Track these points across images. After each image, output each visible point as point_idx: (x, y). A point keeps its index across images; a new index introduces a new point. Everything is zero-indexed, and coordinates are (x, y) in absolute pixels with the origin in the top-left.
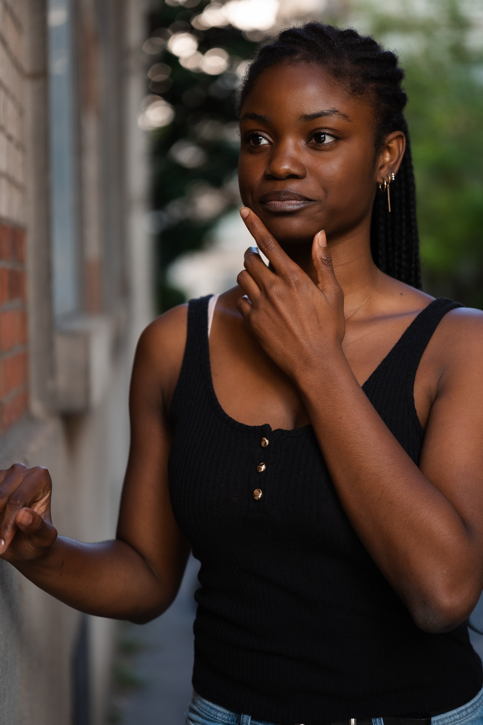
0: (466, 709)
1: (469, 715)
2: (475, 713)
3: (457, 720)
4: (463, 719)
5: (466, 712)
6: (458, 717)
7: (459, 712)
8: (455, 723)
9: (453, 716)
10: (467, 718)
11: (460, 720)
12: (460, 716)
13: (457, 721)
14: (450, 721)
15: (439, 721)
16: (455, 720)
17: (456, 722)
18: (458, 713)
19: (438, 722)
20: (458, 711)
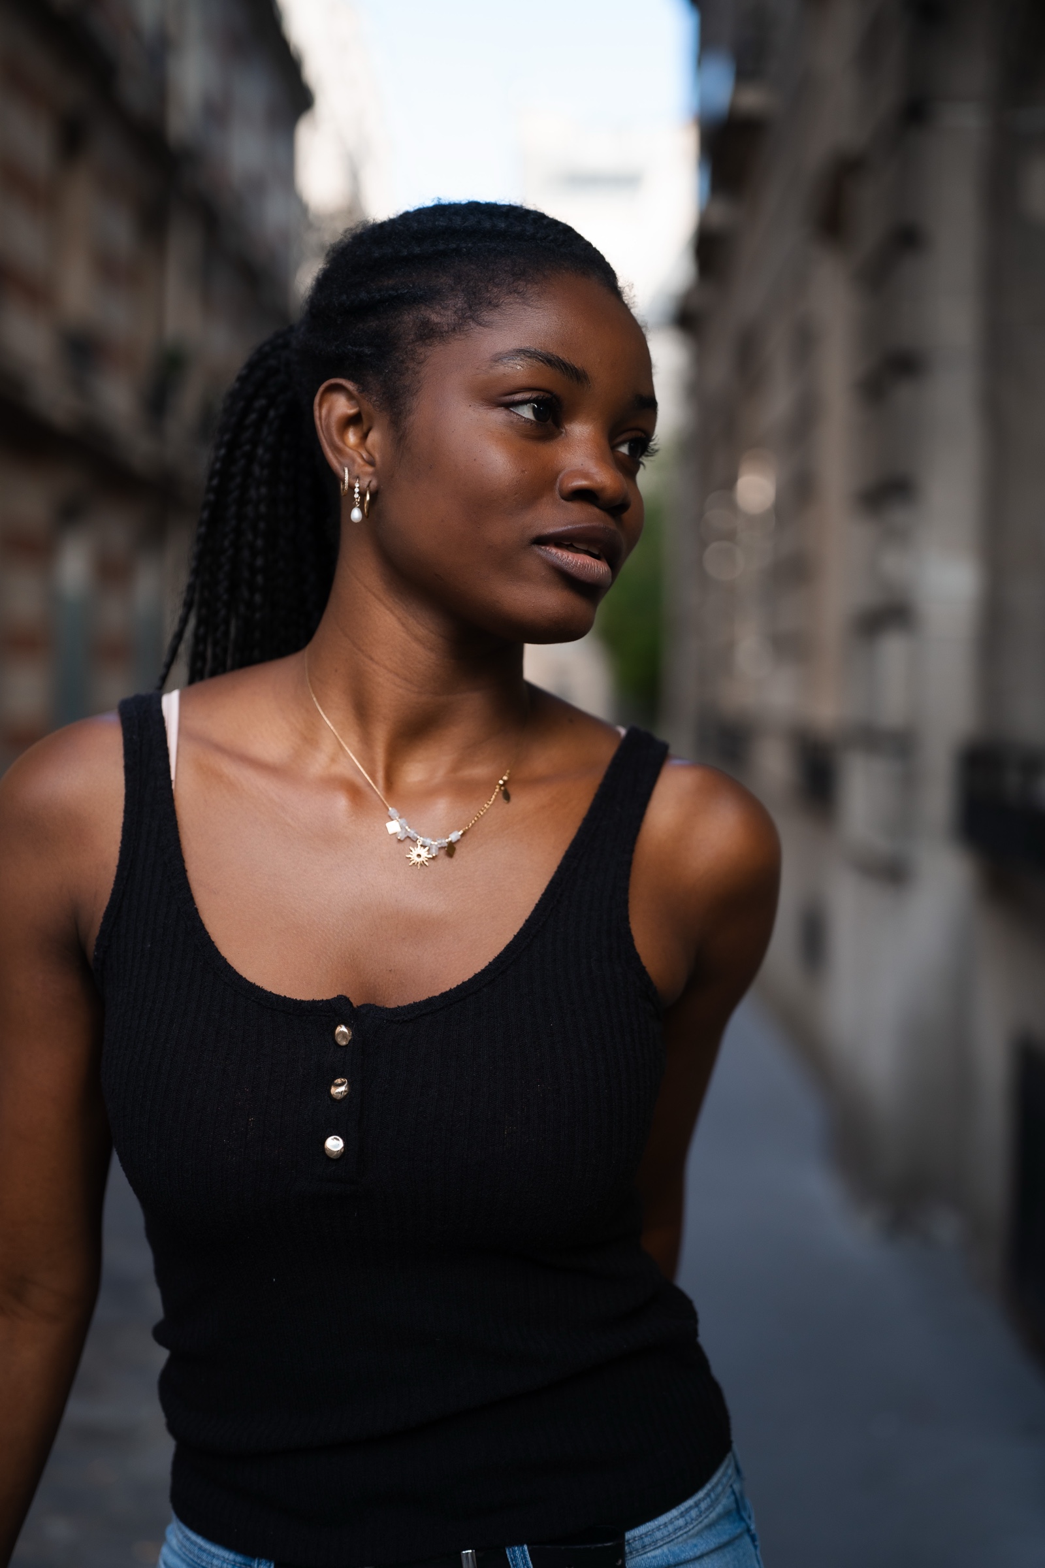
0: (697, 1505)
1: (704, 1516)
2: (714, 1509)
3: (680, 1528)
4: (691, 1526)
5: (696, 1509)
6: (681, 1522)
7: (682, 1513)
8: (677, 1535)
9: (671, 1522)
10: (700, 1522)
11: (685, 1530)
12: (686, 1520)
13: (681, 1532)
14: (666, 1533)
15: (643, 1536)
16: (676, 1530)
17: (679, 1534)
18: (682, 1515)
19: (642, 1538)
20: (680, 1511)
